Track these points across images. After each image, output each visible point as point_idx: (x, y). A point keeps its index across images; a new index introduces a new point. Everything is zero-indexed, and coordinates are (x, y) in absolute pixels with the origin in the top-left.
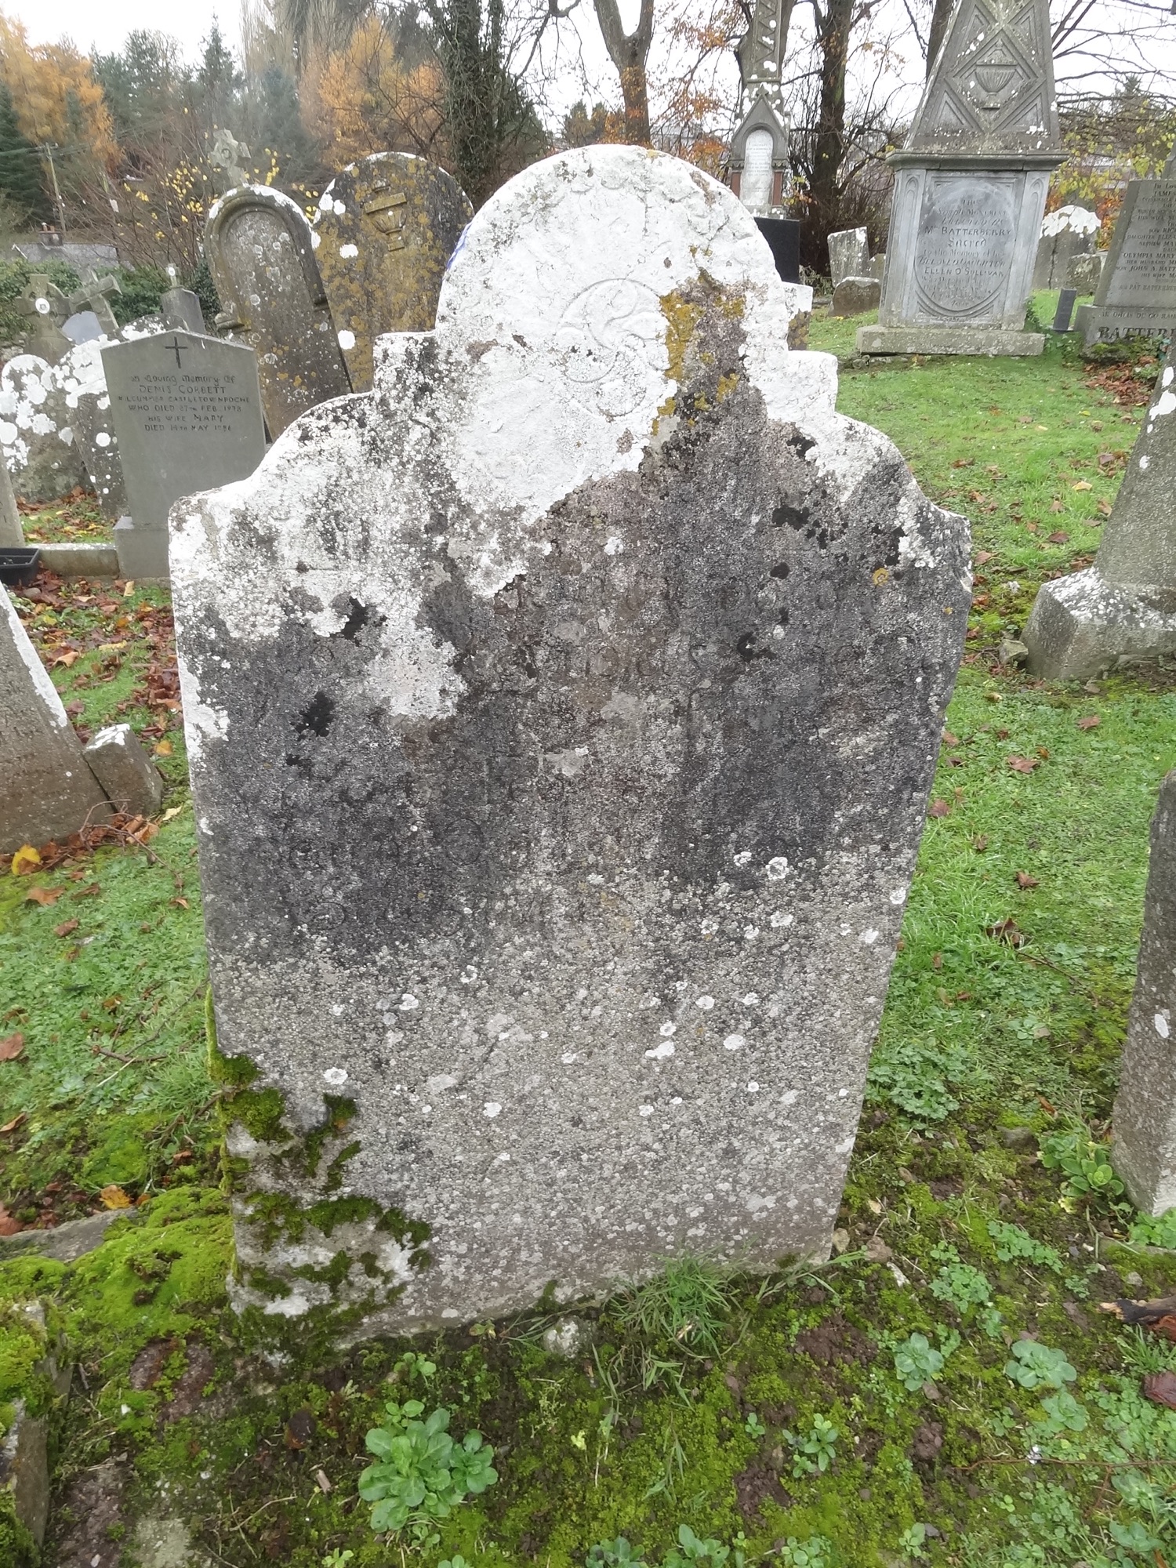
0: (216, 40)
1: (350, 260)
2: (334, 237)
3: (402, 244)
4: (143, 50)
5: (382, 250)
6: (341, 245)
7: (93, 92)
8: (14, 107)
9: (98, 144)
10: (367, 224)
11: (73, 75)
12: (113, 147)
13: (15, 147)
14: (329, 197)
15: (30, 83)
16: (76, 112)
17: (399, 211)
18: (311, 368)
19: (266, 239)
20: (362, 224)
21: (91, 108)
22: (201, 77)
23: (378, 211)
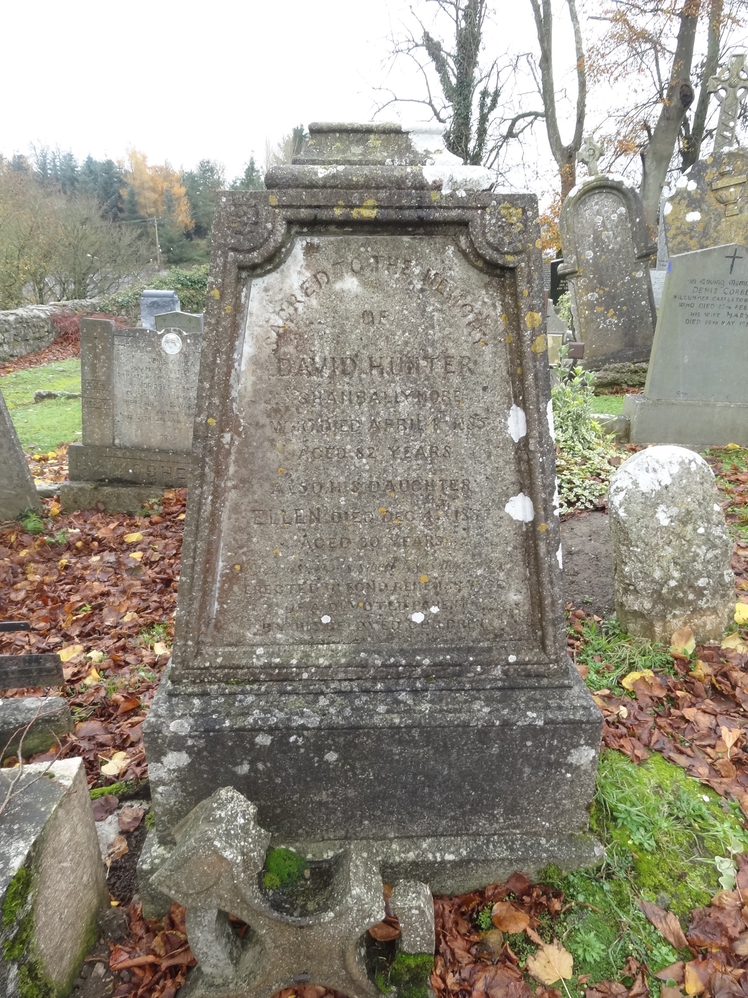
0: (252, 163)
1: (693, 224)
2: (683, 207)
3: (737, 212)
4: (207, 169)
5: (720, 216)
6: (688, 212)
7: (180, 190)
8: (136, 198)
9: (180, 218)
10: (710, 198)
11: (171, 181)
12: (188, 220)
13: (135, 219)
14: (686, 178)
15: (146, 185)
16: (170, 202)
17: (740, 188)
18: (624, 304)
19: (606, 212)
20: (707, 198)
21: (179, 198)
22: (242, 183)
23: (722, 188)
